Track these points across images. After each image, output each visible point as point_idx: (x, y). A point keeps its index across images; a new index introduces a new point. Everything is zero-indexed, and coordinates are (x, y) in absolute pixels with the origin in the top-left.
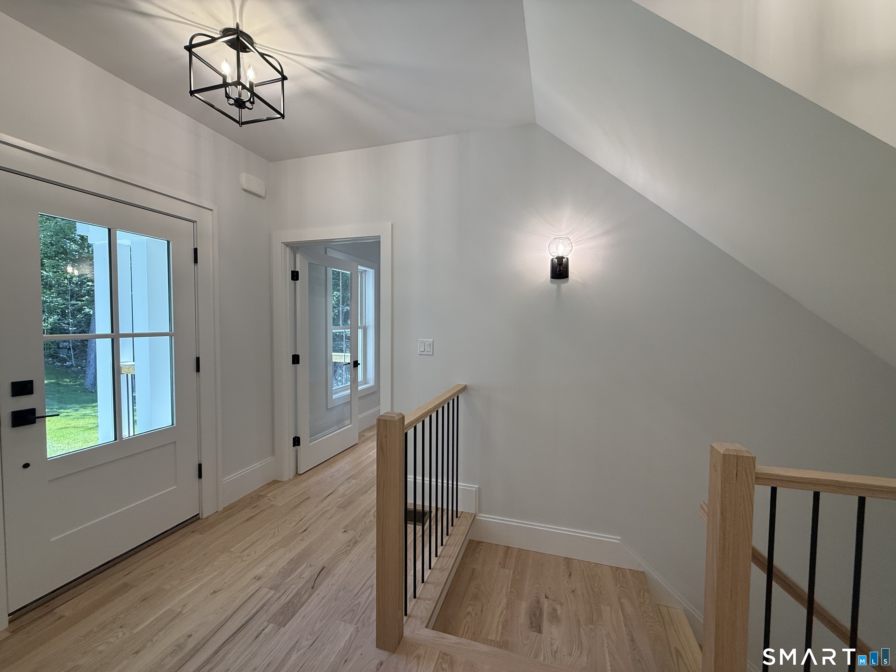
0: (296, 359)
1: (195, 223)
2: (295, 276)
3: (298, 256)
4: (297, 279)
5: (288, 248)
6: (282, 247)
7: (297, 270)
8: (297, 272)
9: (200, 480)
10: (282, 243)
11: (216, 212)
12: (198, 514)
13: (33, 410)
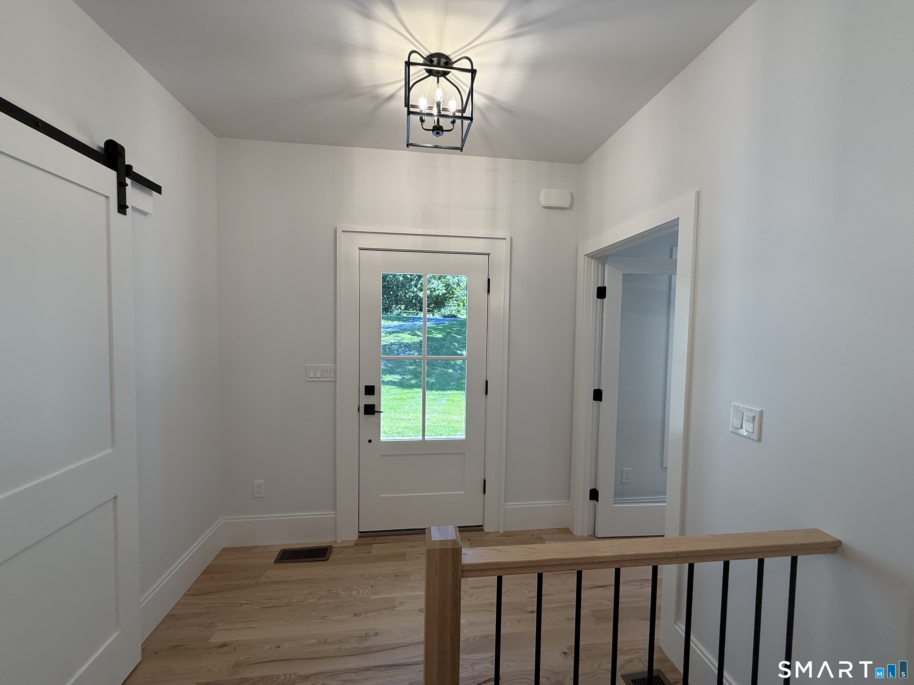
0: (598, 395)
1: (489, 255)
2: (601, 293)
3: (607, 267)
4: (604, 297)
5: (593, 260)
6: (585, 261)
7: (605, 286)
8: (605, 288)
9: (484, 494)
10: (585, 255)
11: (508, 239)
12: (482, 526)
13: (374, 406)
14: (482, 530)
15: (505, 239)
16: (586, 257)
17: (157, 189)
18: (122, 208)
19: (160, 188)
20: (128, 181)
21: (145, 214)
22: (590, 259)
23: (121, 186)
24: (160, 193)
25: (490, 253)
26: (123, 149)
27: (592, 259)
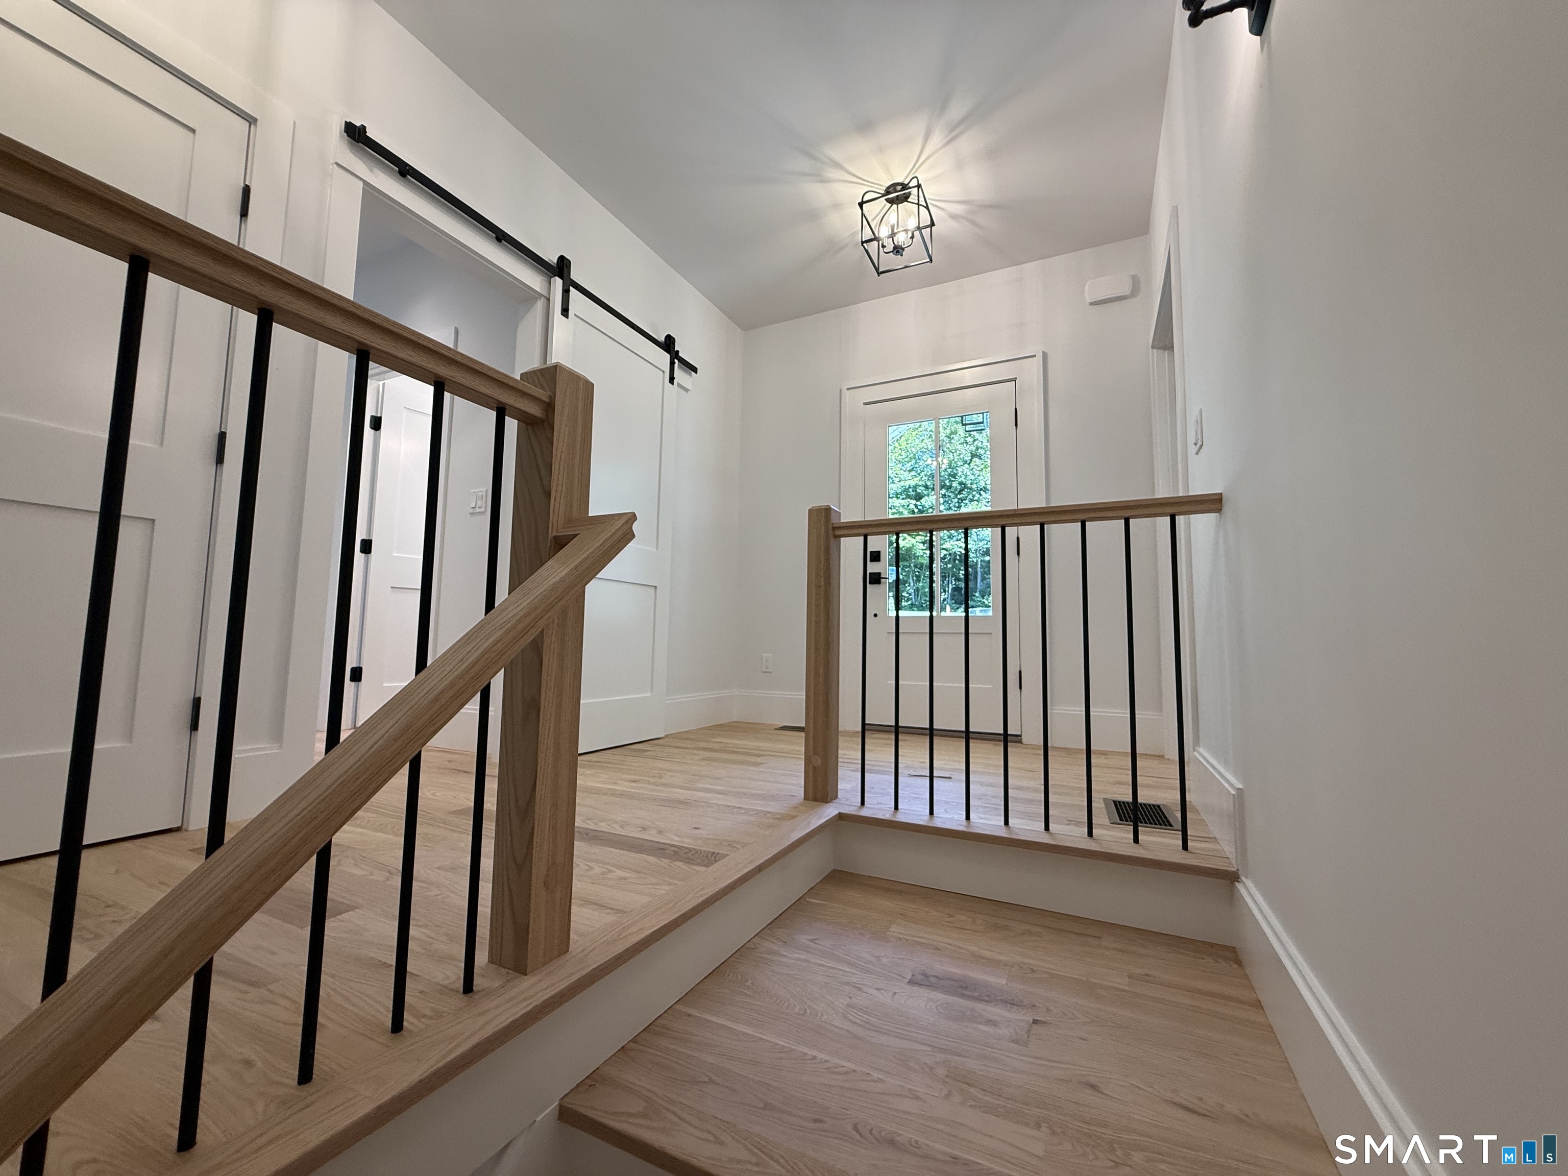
1: (1016, 380)
5: (1166, 352)
6: (1154, 356)
9: (1021, 691)
10: (1153, 348)
11: (1040, 356)
12: (1020, 736)
13: (880, 574)
14: (1020, 742)
15: (1034, 356)
16: (1155, 350)
17: (695, 370)
18: (672, 379)
19: (696, 369)
20: (676, 361)
21: (687, 390)
22: (1160, 351)
23: (672, 364)
24: (696, 373)
25: (1016, 378)
26: (674, 339)
27: (1165, 350)
